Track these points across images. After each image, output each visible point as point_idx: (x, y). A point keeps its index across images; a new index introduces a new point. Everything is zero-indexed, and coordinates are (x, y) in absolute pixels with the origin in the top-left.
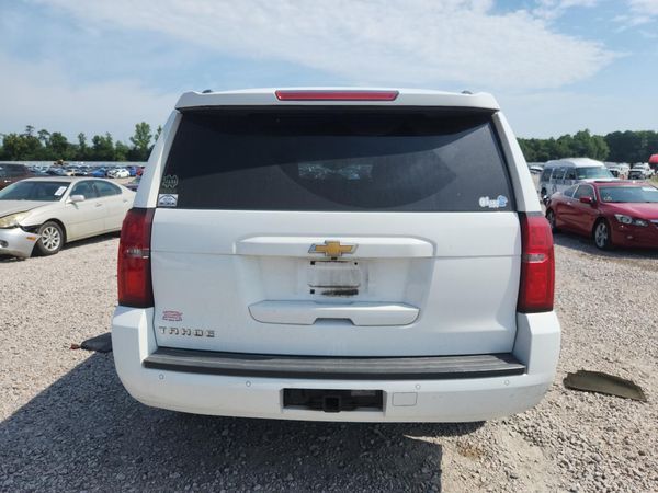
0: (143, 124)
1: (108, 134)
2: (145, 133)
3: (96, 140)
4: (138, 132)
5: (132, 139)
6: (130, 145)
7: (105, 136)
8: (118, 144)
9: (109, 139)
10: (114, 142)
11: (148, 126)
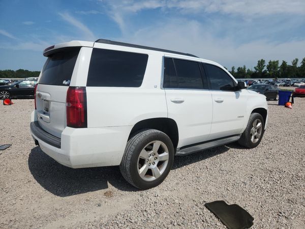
0: (262, 60)
1: (244, 66)
2: (262, 65)
3: (239, 69)
4: (259, 64)
5: (255, 68)
6: (254, 70)
7: (243, 67)
8: (248, 70)
9: (245, 68)
10: (246, 70)
11: (264, 61)
